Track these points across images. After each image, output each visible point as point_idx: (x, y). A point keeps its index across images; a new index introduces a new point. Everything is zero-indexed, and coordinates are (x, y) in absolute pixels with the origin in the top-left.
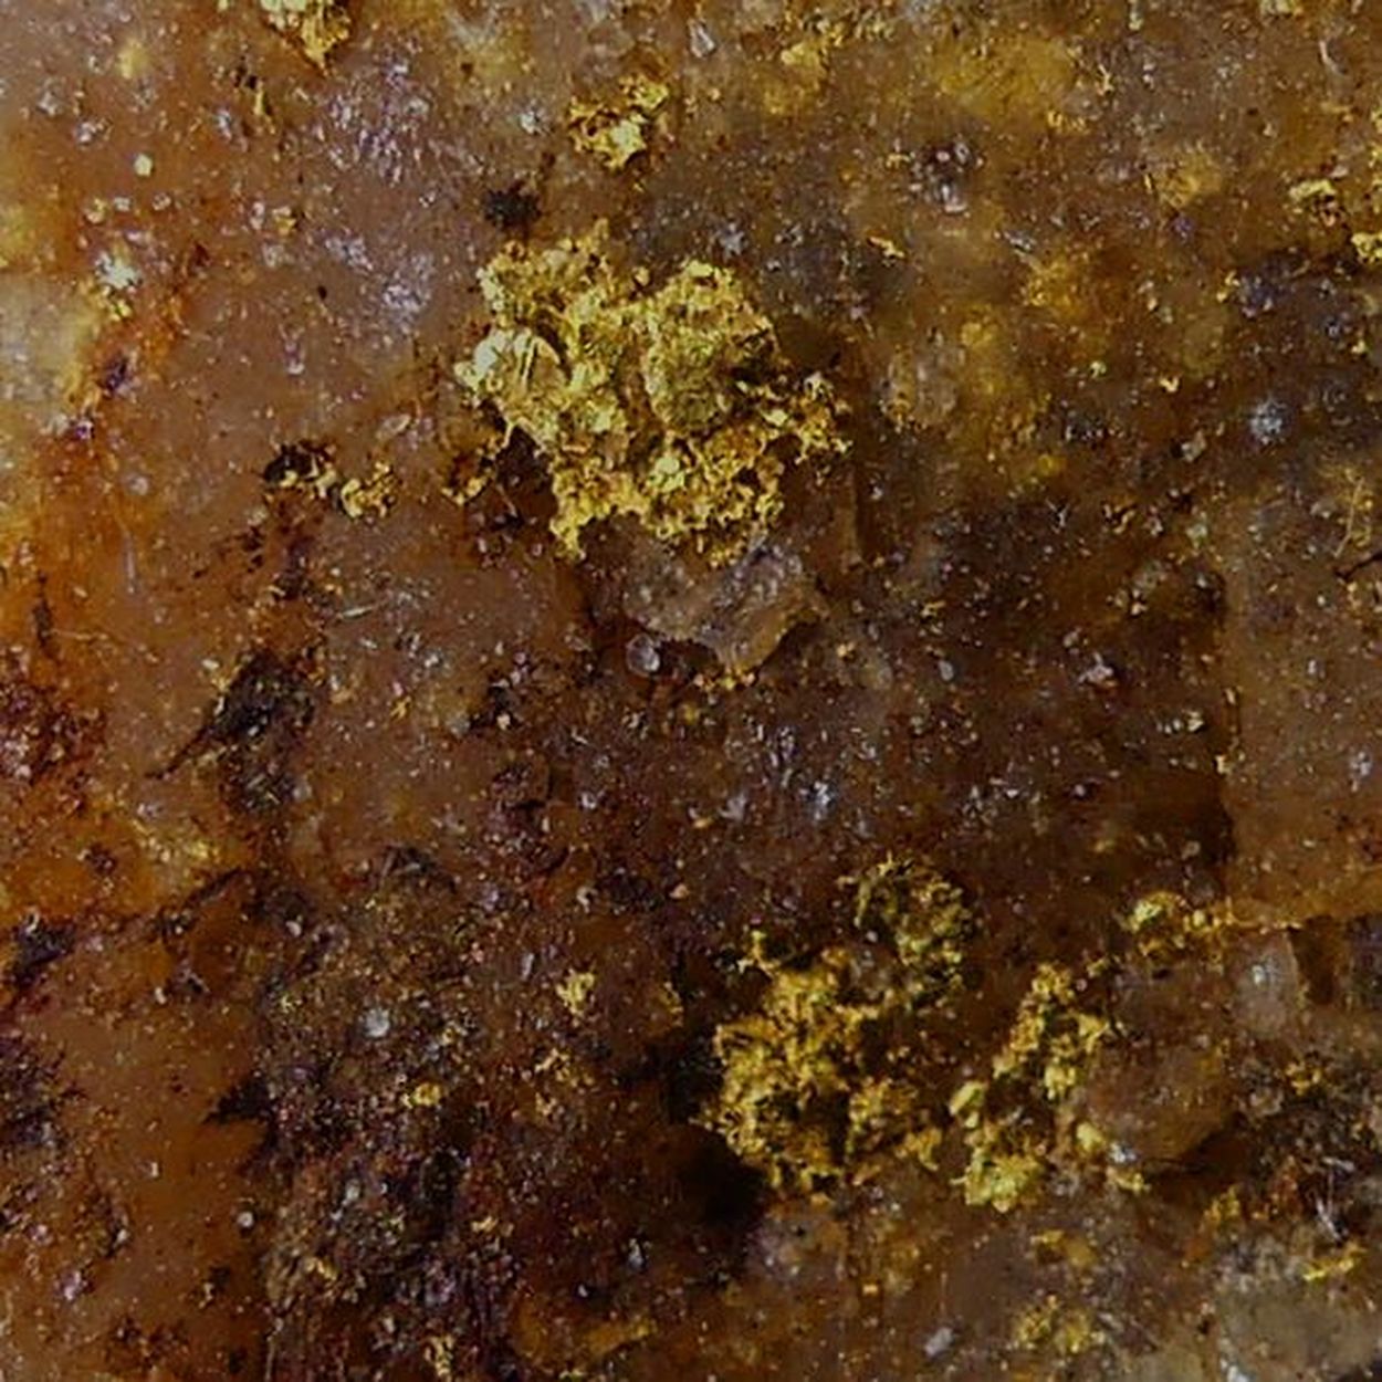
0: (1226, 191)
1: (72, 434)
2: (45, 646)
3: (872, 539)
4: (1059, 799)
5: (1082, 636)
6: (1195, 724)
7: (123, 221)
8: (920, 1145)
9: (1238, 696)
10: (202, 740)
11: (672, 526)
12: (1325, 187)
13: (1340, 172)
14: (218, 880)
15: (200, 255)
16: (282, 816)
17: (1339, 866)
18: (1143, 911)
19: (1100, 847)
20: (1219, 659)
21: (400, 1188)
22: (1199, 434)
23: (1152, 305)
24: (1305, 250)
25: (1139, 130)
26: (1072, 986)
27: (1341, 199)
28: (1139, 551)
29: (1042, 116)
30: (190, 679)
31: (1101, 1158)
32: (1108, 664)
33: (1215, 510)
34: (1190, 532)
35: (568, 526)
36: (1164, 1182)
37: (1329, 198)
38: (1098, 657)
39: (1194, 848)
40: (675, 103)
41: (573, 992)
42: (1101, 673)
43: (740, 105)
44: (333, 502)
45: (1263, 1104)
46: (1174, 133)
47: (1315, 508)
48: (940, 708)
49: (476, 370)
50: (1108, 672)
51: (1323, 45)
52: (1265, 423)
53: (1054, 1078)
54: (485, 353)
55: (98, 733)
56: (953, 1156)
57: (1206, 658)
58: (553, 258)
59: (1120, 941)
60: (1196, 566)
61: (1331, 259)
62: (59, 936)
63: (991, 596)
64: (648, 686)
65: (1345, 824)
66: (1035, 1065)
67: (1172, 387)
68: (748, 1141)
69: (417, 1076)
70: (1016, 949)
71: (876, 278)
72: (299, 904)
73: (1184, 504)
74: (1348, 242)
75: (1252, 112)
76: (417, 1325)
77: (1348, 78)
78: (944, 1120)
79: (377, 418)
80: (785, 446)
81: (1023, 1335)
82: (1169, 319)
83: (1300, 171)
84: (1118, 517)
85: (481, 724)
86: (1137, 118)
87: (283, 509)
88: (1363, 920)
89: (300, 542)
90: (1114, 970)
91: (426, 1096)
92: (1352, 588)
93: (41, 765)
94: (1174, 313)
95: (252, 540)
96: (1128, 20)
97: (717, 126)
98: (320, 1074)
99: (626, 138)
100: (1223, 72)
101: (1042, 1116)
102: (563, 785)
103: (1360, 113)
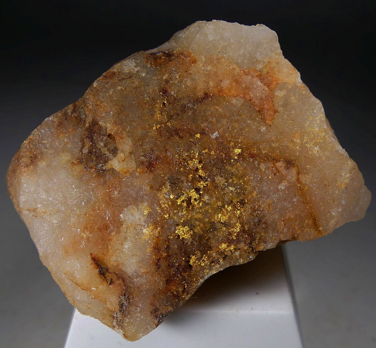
0: (209, 220)
1: (158, 236)
2: (157, 246)
3: (195, 237)
4: (204, 247)
5: (204, 240)
6: (210, 243)
7: (159, 226)
8: (199, 263)
9: (212, 242)
10: (165, 249)
11: (186, 238)
13: (214, 219)
14: (167, 255)
15: (163, 228)
16: (169, 252)
18: (208, 252)
19: (206, 249)
21: (177, 268)
22: (209, 231)
24: (212, 222)
26: (205, 255)
28: (206, 236)
29: (200, 218)
30: (164, 246)
31: (207, 263)
33: (210, 234)
35: (181, 238)
36: (210, 263)
39: (210, 249)
40: (184, 219)
41: (183, 259)
42: (205, 242)
43: (187, 219)
44: (170, 238)
45: (215, 260)
47: (214, 233)
48: (199, 244)
49: (176, 232)
51: (213, 213)
52: (212, 230)
53: (205, 259)
54: (177, 231)
55: (160, 249)
56: (201, 263)
57: (210, 240)
58: (180, 227)
59: (207, 253)
60: (209, 236)
61: (214, 223)
62: (160, 259)
63: (200, 239)
64: (185, 245)
65: (217, 247)
66: (204, 259)
67: (207, 229)
68: (192, 264)
69: (177, 263)
70: (203, 254)
71: (194, 226)
72: (170, 256)
73: (208, 234)
75: (210, 217)
76: (178, 274)
78: (200, 262)
79: (172, 234)
80: (191, 234)
81: (205, 271)
82: (207, 226)
83: (212, 219)
85: (178, 247)
86: (205, 217)
87: (168, 239)
89: (169, 240)
91: (177, 264)
92: (216, 237)
93: (158, 251)
95: (166, 240)
97: (186, 220)
98: (172, 264)
99: (182, 221)
100: (208, 215)
101: (205, 261)
102: (182, 250)
103: (214, 216)
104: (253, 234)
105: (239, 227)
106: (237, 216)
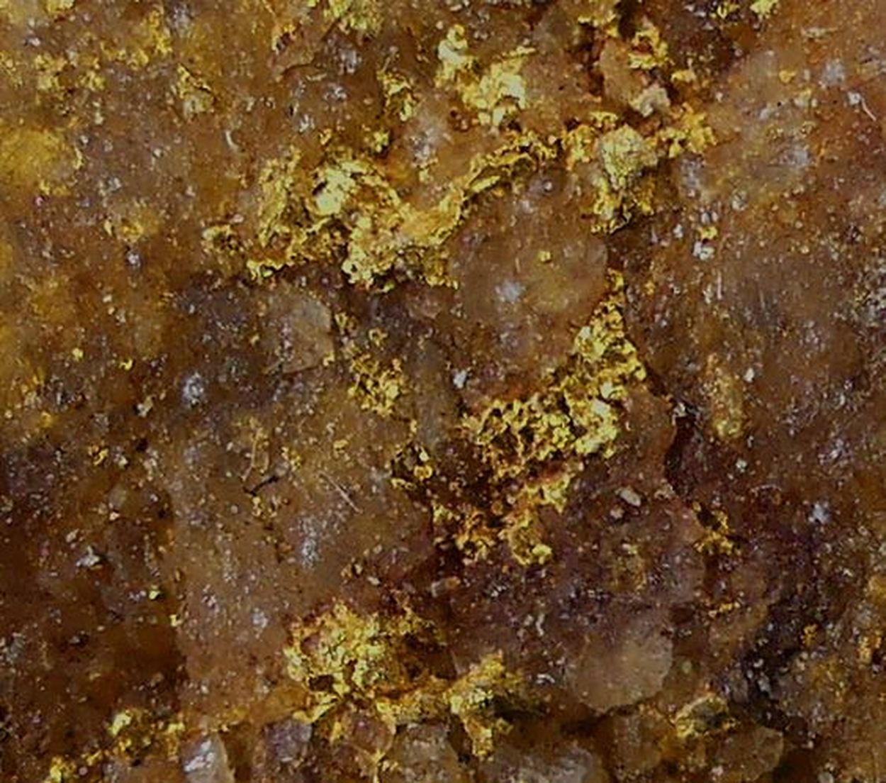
0: (162, 233)
4: (60, 646)
5: (79, 535)
6: (153, 595)
9: (182, 574)
12: (227, 230)
13: (238, 219)
17: (250, 689)
19: (92, 677)
20: (171, 549)
22: (149, 399)
23: (111, 311)
24: (218, 272)
25: (102, 193)
26: (77, 772)
27: (238, 238)
28: (112, 476)
29: (36, 184)
32: (96, 554)
33: (161, 449)
34: (147, 465)
37: (230, 238)
38: (89, 549)
39: (159, 677)
42: (91, 560)
46: (125, 194)
47: (230, 446)
50: (96, 559)
51: (228, 134)
52: (192, 391)
57: (161, 549)
59: (107, 741)
60: (151, 487)
61: (235, 278)
63: (14, 510)
65: (253, 661)
67: (128, 366)
70: (37, 748)
73: (142, 446)
74: (245, 267)
75: (179, 180)
77: (246, 155)
82: (123, 320)
83: (210, 220)
84: (96, 454)
86: (101, 185)
88: (271, 726)
90: (105, 761)
92: (257, 500)
94: (127, 316)
96: (93, 117)
100: (157, 152)
103: (251, 178)
104: (819, 514)
105: (607, 390)
106: (605, 208)
